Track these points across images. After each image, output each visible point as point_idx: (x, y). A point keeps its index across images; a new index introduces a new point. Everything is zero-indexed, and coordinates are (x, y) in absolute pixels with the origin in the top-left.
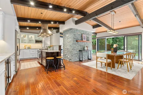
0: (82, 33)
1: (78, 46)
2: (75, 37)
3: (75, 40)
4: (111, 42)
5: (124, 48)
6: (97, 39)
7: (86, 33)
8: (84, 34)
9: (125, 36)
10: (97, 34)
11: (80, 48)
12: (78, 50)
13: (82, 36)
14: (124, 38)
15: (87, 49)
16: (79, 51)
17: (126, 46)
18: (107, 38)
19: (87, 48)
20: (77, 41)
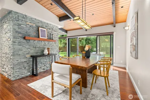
0: (40, 25)
1: (28, 48)
2: (19, 30)
3: (20, 35)
4: (85, 43)
5: (97, 50)
6: (67, 38)
7: (47, 26)
8: (44, 28)
9: (97, 36)
10: (68, 32)
11: (33, 52)
12: (28, 56)
13: (38, 31)
14: (97, 38)
15: (48, 53)
16: (31, 56)
17: (98, 48)
18: (79, 37)
19: (48, 51)
20: (24, 38)
